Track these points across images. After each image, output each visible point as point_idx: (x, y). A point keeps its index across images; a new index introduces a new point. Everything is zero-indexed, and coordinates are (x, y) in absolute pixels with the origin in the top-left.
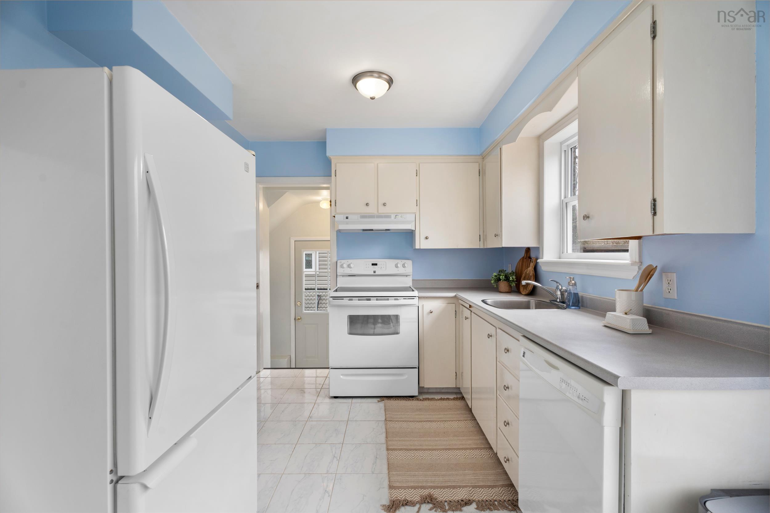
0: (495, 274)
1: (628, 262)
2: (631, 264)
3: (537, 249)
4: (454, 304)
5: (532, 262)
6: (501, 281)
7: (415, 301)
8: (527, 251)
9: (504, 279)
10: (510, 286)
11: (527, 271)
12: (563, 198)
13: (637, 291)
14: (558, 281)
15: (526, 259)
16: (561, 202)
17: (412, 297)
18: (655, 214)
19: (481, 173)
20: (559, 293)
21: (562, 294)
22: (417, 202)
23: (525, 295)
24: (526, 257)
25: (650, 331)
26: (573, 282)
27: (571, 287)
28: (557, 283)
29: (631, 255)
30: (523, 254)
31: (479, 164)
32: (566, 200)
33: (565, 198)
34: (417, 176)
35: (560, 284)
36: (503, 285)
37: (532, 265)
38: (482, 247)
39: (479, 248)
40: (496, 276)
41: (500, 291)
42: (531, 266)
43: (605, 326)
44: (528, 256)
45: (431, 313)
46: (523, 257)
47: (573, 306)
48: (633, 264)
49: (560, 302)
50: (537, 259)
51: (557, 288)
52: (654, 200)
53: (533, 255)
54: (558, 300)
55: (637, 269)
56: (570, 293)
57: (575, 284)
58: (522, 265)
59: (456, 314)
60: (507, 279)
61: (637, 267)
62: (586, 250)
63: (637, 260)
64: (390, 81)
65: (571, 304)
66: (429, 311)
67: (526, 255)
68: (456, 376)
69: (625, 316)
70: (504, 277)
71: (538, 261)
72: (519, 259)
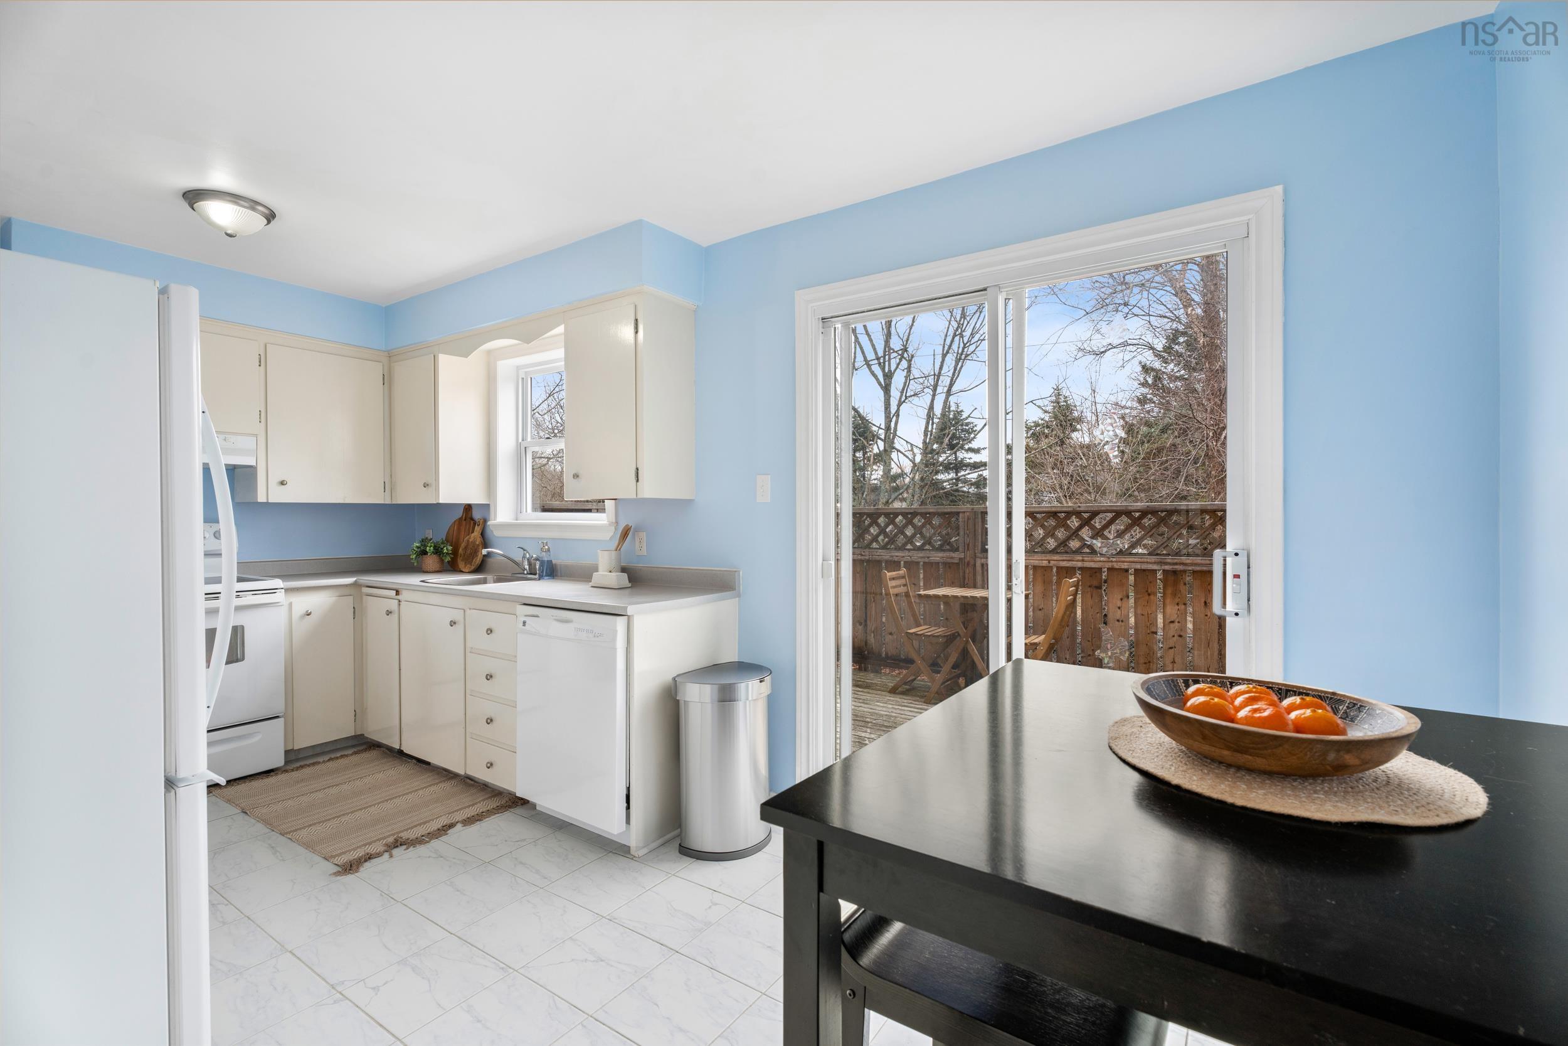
0: (417, 545)
1: (605, 522)
2: (609, 524)
3: (486, 507)
4: (352, 597)
5: (478, 525)
6: (429, 554)
7: (280, 596)
8: (467, 509)
9: (433, 552)
10: (442, 561)
11: (470, 538)
12: (520, 440)
13: (616, 550)
14: (526, 548)
15: (465, 520)
16: (519, 445)
17: (272, 590)
18: (638, 481)
19: (387, 380)
20: (526, 563)
21: (530, 564)
22: (260, 415)
23: (468, 572)
24: (465, 517)
25: (630, 585)
26: (547, 547)
27: (544, 553)
28: (524, 550)
29: (607, 516)
30: (459, 513)
31: (383, 365)
32: (524, 444)
33: (523, 440)
34: (260, 366)
35: (527, 552)
36: (431, 561)
37: (478, 529)
38: (388, 502)
39: (383, 503)
40: (418, 547)
41: (425, 570)
42: (476, 531)
43: (592, 587)
44: (469, 516)
45: (308, 615)
46: (460, 519)
47: (546, 576)
48: (611, 524)
49: (527, 574)
50: (485, 521)
51: (524, 557)
52: (637, 469)
53: (477, 515)
54: (526, 572)
55: (614, 530)
56: (542, 563)
57: (549, 550)
58: (459, 529)
59: (354, 613)
60: (438, 551)
61: (614, 528)
62: (545, 510)
63: (614, 521)
64: (270, 217)
65: (544, 574)
66: (304, 611)
67: (466, 515)
68: (355, 716)
69: (610, 574)
70: (432, 548)
71: (489, 523)
72: (454, 521)
